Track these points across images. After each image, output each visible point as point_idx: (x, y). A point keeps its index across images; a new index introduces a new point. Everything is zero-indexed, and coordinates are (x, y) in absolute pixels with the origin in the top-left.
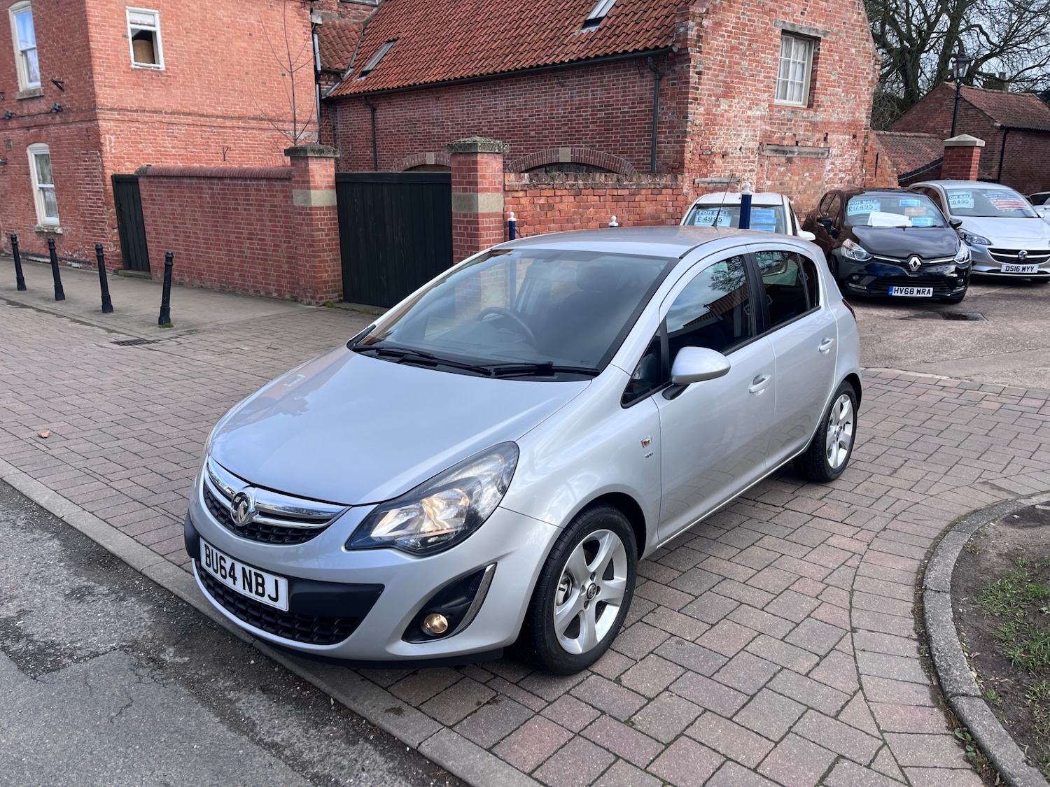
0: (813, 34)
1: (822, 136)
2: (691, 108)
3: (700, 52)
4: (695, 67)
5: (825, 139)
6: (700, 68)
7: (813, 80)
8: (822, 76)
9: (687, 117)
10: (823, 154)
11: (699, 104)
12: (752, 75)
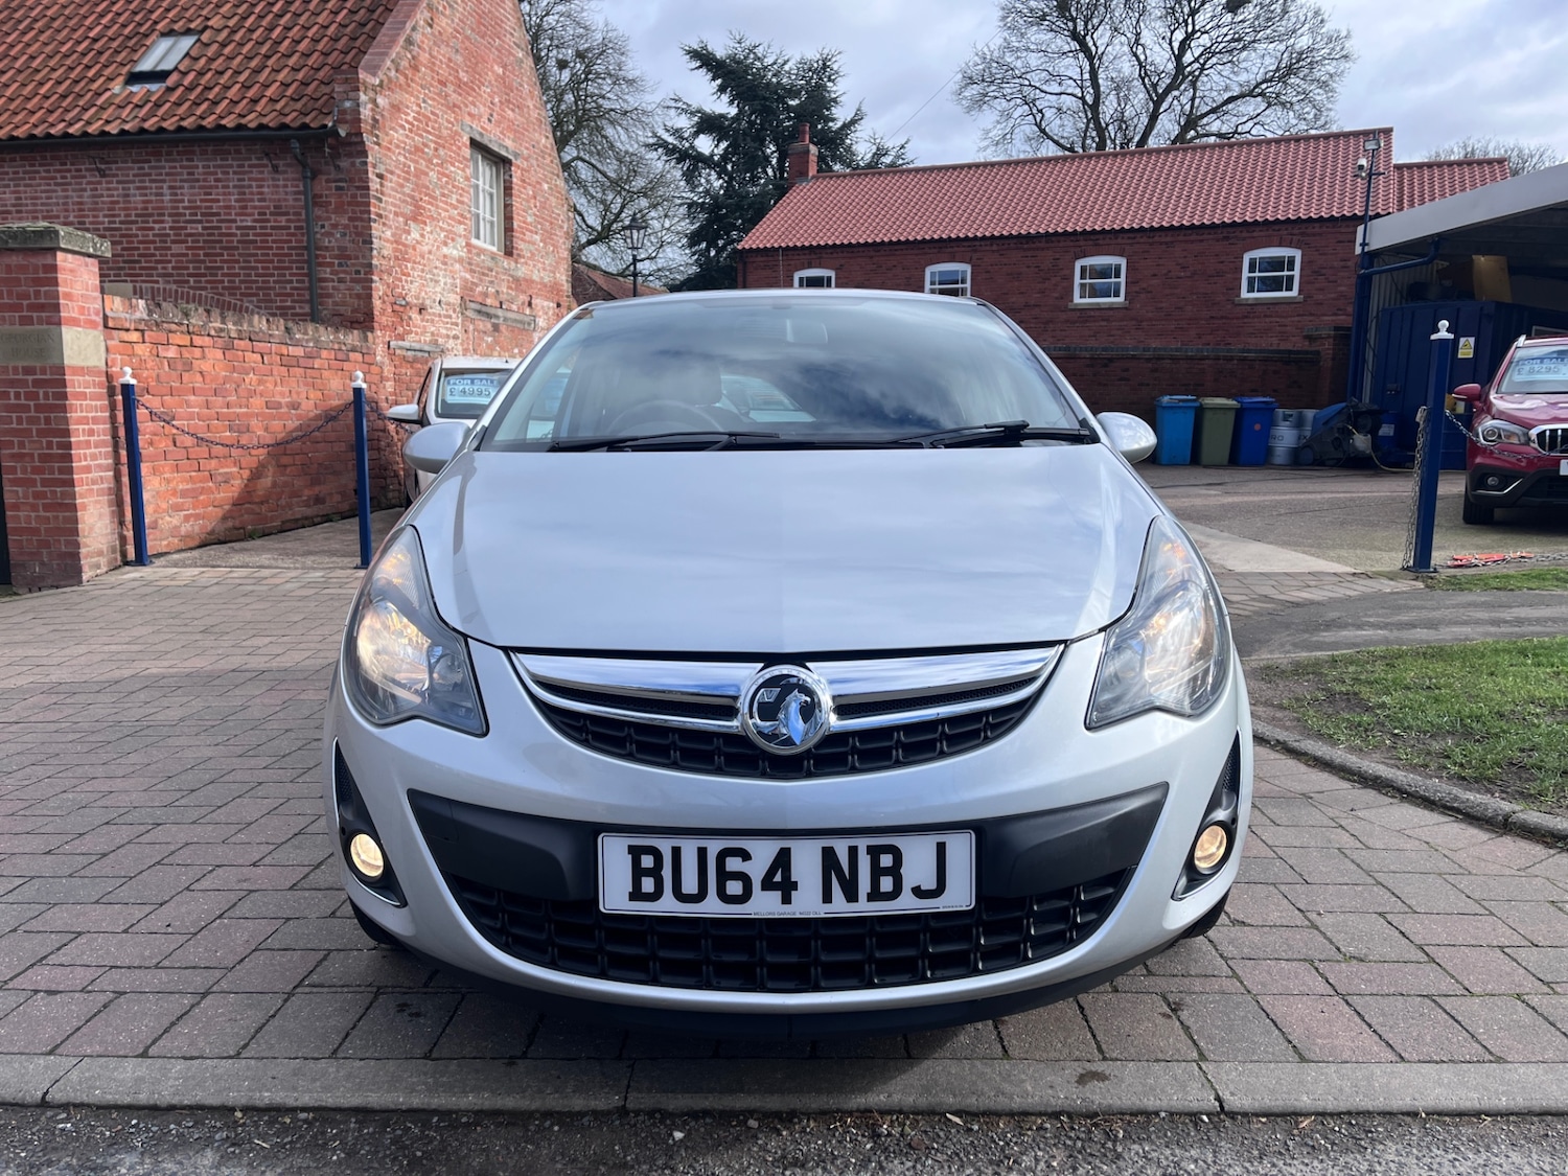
0: (504, 153)
1: (527, 299)
2: (376, 229)
3: (378, 144)
4: (374, 166)
5: (530, 304)
6: (381, 169)
7: (508, 218)
8: (518, 214)
9: (372, 243)
10: (529, 324)
11: (384, 224)
12: (443, 195)
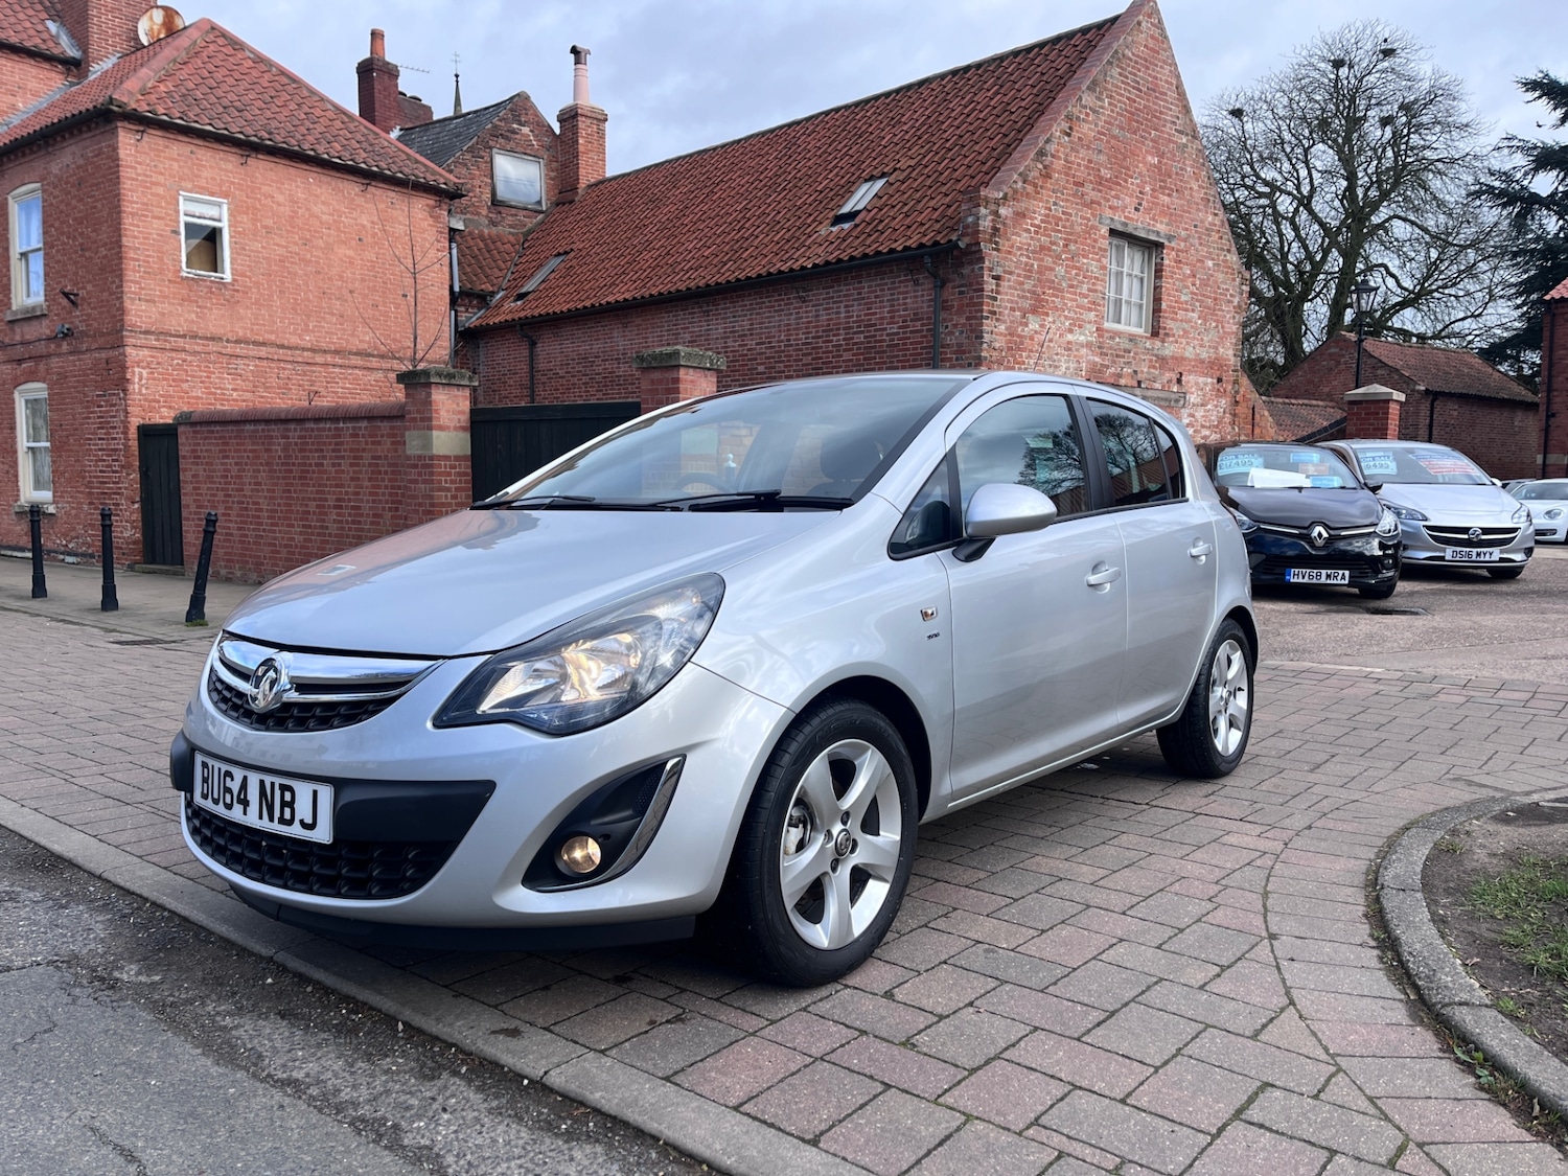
0: (1153, 237)
1: (1175, 377)
2: (988, 326)
3: (998, 250)
4: (991, 270)
5: (1179, 381)
6: (998, 271)
7: (1157, 300)
8: (1169, 295)
9: (982, 337)
10: (1177, 401)
11: (997, 320)
12: (1072, 286)
